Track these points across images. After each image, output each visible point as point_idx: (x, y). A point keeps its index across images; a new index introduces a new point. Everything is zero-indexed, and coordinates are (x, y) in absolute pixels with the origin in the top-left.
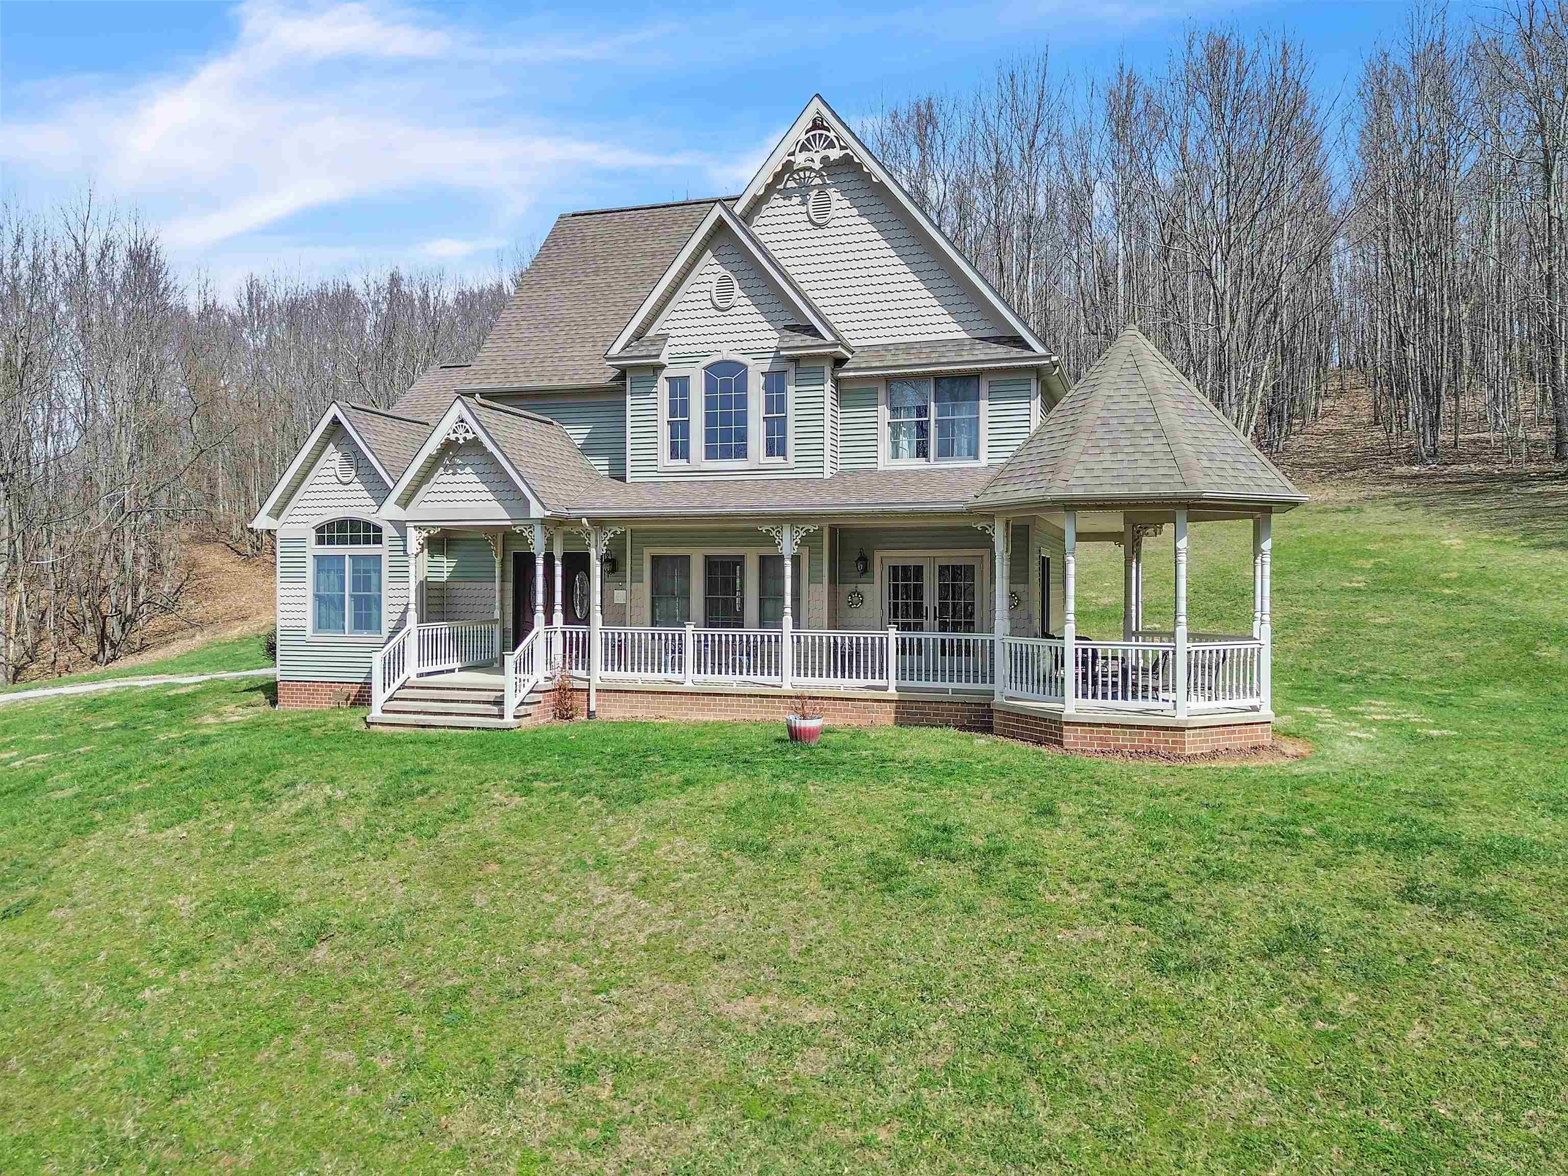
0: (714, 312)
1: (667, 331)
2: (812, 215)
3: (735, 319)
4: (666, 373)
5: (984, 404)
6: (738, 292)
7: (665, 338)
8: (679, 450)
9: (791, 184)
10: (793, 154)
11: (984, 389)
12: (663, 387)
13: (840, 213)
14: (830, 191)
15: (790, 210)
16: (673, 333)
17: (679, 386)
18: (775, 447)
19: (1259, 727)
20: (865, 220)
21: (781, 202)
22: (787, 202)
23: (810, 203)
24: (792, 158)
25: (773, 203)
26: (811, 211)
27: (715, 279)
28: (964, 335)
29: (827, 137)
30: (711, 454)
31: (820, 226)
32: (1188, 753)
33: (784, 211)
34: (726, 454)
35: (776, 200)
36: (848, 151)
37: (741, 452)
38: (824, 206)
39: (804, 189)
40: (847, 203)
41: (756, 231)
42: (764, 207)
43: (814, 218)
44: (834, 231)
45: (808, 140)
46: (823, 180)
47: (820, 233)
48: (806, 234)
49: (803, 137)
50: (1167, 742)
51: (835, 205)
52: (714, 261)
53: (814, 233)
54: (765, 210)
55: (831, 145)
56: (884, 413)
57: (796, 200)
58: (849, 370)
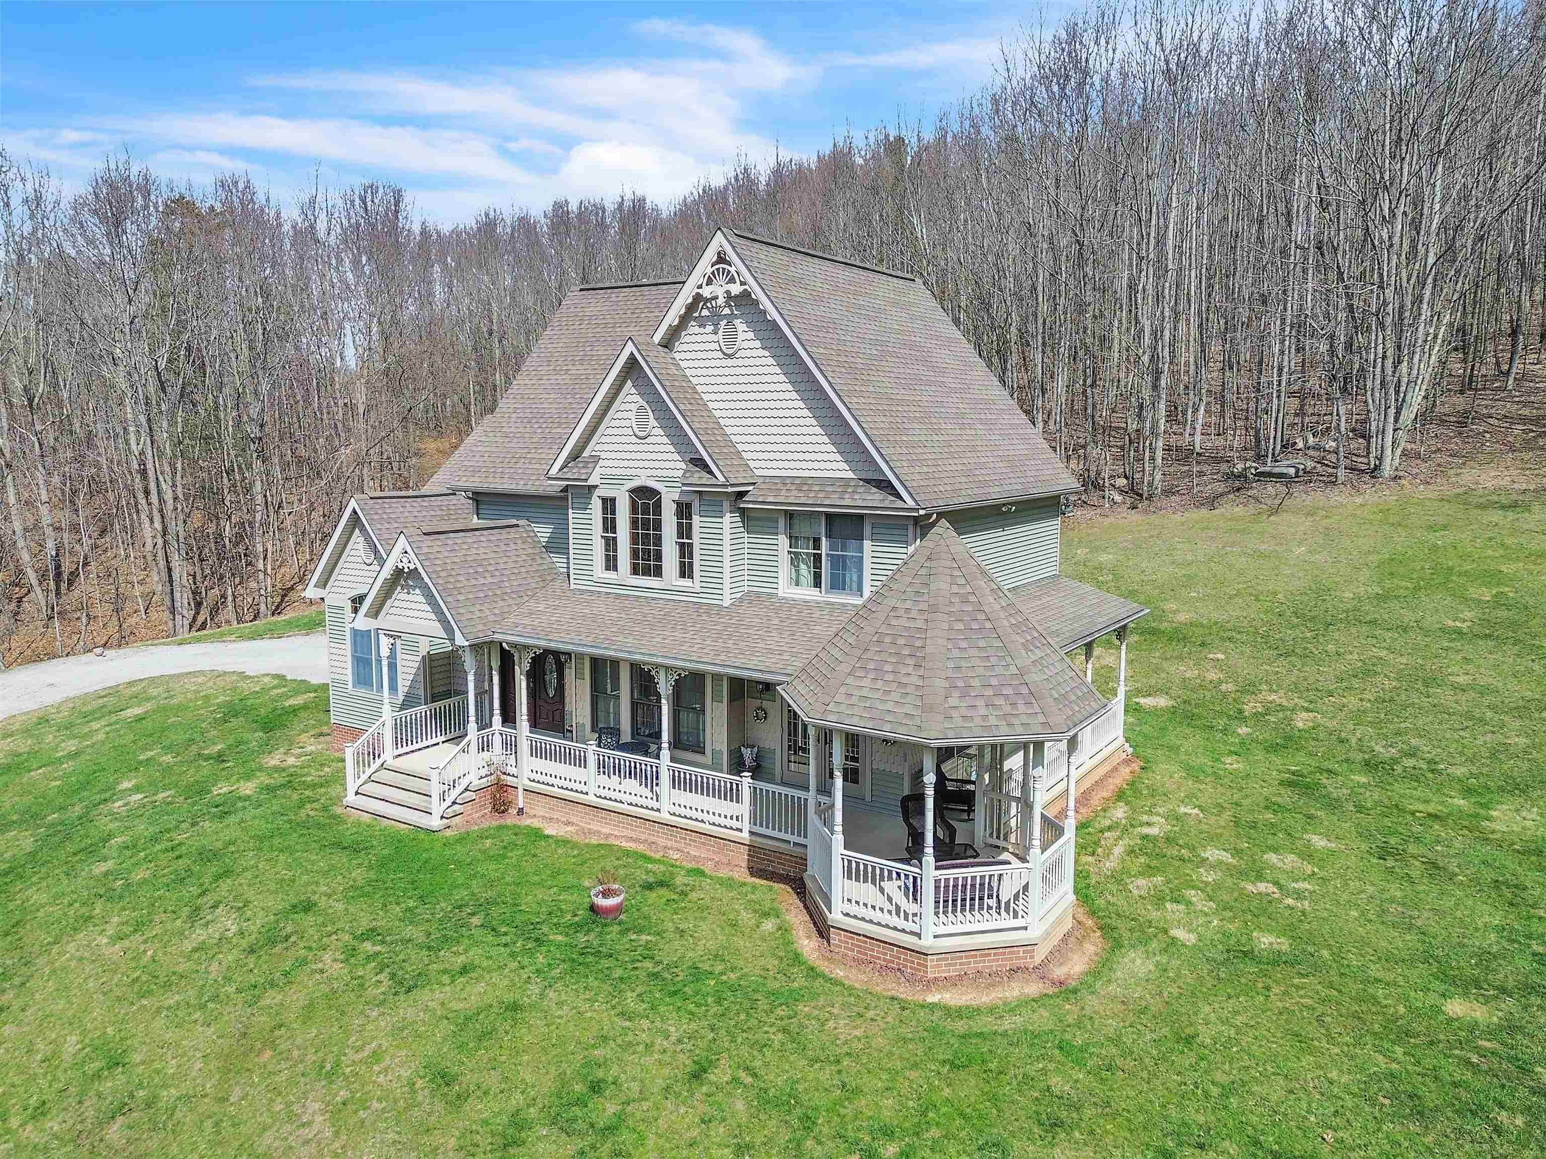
0: (634, 439)
1: (598, 454)
2: (722, 344)
3: (651, 448)
4: (597, 492)
5: (867, 544)
6: (653, 422)
7: (596, 459)
8: (611, 563)
9: (705, 313)
10: (700, 287)
11: (867, 530)
12: (596, 505)
13: (746, 345)
14: (737, 322)
15: (705, 338)
16: (603, 455)
17: (609, 504)
18: (686, 571)
19: (1021, 949)
20: (767, 354)
21: (697, 330)
22: (702, 330)
23: (720, 332)
24: (700, 291)
25: (691, 330)
26: (721, 341)
27: (634, 407)
28: (850, 475)
29: (729, 272)
30: (635, 571)
31: (730, 356)
32: (930, 976)
33: (699, 338)
34: (647, 572)
35: (693, 328)
36: (746, 287)
37: (658, 572)
38: (732, 337)
39: (716, 317)
40: (751, 335)
41: (677, 356)
42: (683, 333)
43: (724, 348)
44: (740, 362)
45: (713, 273)
46: (732, 310)
47: (729, 362)
48: (718, 363)
49: (709, 270)
50: (913, 962)
51: (741, 336)
52: (633, 391)
53: (724, 363)
54: (685, 337)
55: (732, 280)
56: (783, 541)
57: (710, 328)
58: (749, 502)
